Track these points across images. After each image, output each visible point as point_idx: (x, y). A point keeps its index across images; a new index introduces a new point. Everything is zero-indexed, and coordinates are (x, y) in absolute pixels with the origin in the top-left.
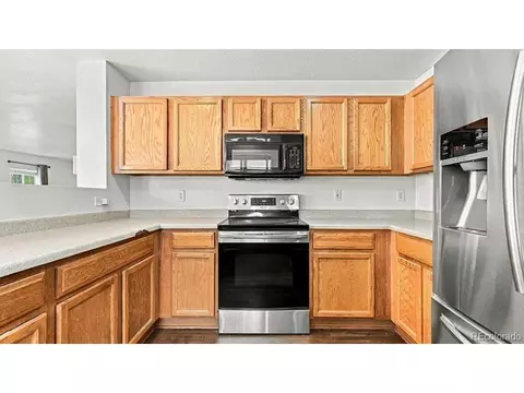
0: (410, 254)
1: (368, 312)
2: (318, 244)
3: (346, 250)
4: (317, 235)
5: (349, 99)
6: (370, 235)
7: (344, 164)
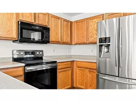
0: (80, 66)
1: (70, 86)
2: (58, 67)
3: (65, 68)
4: (58, 64)
5: (61, 18)
6: (70, 63)
7: (60, 40)
